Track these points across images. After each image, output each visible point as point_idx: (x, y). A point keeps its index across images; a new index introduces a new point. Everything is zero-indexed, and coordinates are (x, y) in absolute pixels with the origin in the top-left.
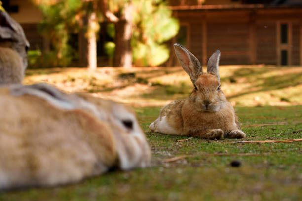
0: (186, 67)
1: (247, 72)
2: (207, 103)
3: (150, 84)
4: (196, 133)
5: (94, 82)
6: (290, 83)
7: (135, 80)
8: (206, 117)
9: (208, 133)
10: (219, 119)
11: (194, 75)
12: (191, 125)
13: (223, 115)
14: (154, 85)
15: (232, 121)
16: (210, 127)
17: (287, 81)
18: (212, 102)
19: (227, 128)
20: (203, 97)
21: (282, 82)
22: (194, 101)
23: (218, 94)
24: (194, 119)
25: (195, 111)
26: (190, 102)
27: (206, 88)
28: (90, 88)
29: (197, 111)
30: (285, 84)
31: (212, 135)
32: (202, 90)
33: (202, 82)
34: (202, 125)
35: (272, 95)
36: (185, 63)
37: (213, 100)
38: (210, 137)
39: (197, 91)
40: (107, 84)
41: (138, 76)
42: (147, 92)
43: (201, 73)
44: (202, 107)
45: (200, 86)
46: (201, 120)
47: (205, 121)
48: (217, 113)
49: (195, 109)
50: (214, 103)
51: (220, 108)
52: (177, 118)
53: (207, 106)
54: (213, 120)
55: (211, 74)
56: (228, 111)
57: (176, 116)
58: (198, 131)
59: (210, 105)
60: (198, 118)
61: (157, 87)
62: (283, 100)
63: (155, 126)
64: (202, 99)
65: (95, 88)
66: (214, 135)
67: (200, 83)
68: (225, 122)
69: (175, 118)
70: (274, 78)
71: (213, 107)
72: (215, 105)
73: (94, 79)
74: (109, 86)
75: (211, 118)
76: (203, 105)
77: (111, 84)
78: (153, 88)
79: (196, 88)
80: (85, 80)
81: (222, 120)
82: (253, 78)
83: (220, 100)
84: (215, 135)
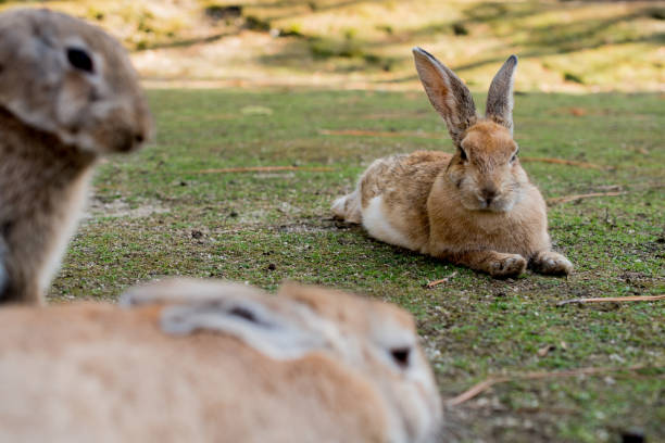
0: (439, 100)
1: (493, 12)
2: (489, 194)
3: (275, 31)
4: (460, 255)
5: (148, 23)
6: (586, 41)
7: (240, 21)
8: (484, 223)
9: (492, 263)
10: (513, 227)
11: (457, 122)
12: (448, 238)
13: (523, 219)
14: (283, 34)
15: (540, 230)
16: (492, 245)
17: (579, 36)
18: (500, 193)
19: (531, 247)
20: (481, 180)
21: (568, 39)
22: (458, 185)
23: (513, 171)
24: (456, 226)
25: (458, 210)
26: (449, 186)
27: (486, 158)
28: (139, 37)
29: (466, 210)
30: (575, 44)
31: (501, 268)
32: (477, 163)
33: (477, 144)
34: (475, 240)
35: (546, 67)
36: (437, 92)
37: (502, 188)
38: (498, 271)
39: (466, 164)
40: (177, 28)
41: (247, 12)
42: (269, 51)
43: (472, 119)
44: (477, 201)
45: (472, 153)
46: (472, 230)
47: (483, 232)
48: (508, 216)
49: (460, 205)
50: (505, 195)
51: (517, 203)
52: (413, 213)
53: (489, 202)
54: (499, 230)
55: (495, 120)
56: (533, 208)
57: (410, 208)
58: (466, 252)
59: (497, 199)
60: (467, 224)
61: (291, 40)
62: (569, 78)
63: (346, 209)
64: (479, 184)
65: (151, 38)
66: (505, 270)
67: (472, 143)
68: (525, 235)
69: (407, 211)
70: (551, 28)
71: (503, 202)
72: (507, 197)
73: (149, 16)
74: (184, 35)
75: (495, 225)
76: (481, 199)
77: (188, 29)
78: (283, 42)
79: (463, 156)
80: (126, 18)
81: (520, 229)
82: (504, 27)
83: (518, 184)
84: (509, 269)
